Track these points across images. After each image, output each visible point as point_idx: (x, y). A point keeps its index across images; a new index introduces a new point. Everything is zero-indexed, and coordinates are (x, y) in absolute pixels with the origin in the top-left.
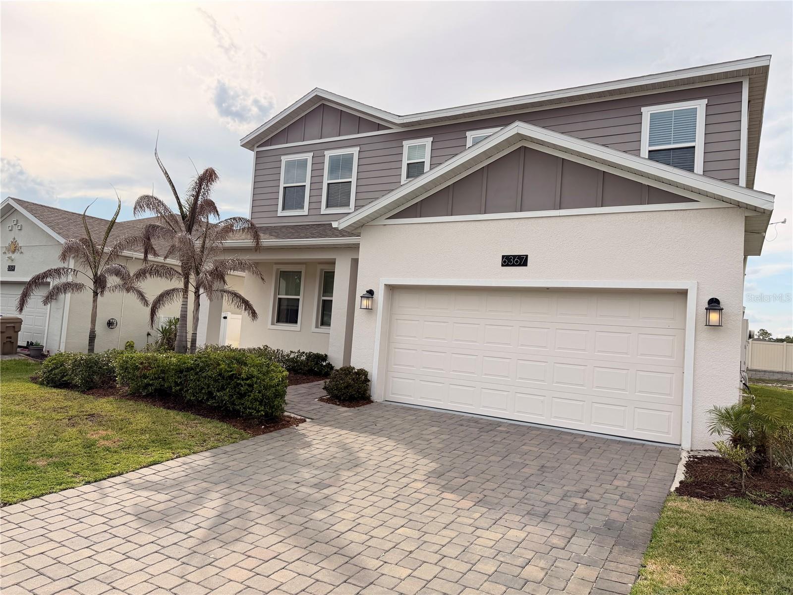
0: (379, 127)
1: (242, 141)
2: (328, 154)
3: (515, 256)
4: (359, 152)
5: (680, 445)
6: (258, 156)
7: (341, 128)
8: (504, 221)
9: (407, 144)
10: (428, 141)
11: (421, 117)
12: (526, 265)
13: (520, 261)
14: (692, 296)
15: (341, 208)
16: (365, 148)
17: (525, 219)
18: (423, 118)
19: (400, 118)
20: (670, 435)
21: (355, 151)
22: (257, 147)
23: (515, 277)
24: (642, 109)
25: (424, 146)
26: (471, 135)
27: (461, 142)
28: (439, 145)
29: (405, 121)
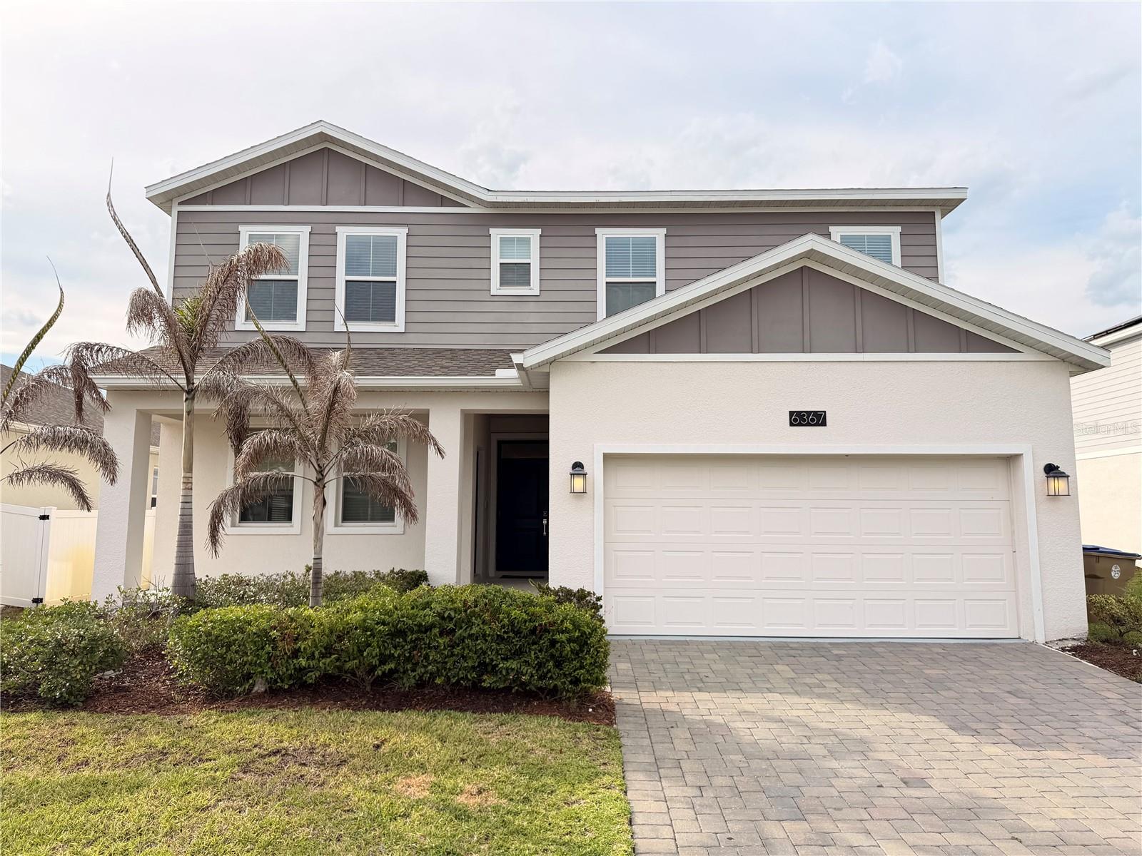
0: (444, 201)
1: (149, 189)
2: (343, 232)
3: (809, 413)
4: (407, 235)
5: (1019, 638)
6: (182, 219)
7: (368, 192)
8: (787, 365)
9: (496, 234)
10: (534, 234)
12: (825, 425)
13: (817, 419)
14: (1027, 463)
15: (378, 323)
16: (416, 230)
17: (816, 363)
19: (490, 193)
20: (1006, 627)
21: (401, 233)
22: (180, 204)
23: (808, 440)
24: (830, 227)
25: (527, 241)
26: (603, 234)
27: (587, 242)
28: (551, 242)
29: (500, 199)
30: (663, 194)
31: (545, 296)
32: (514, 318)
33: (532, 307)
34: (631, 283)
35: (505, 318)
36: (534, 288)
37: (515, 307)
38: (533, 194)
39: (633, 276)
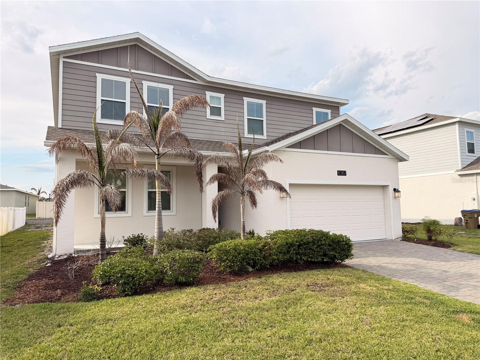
2: (146, 83)
3: (342, 171)
4: (173, 89)
9: (208, 94)
10: (222, 96)
11: (223, 82)
12: (346, 175)
13: (344, 173)
14: (390, 188)
16: (177, 87)
17: (343, 155)
18: (224, 82)
19: (209, 77)
22: (64, 57)
23: (342, 180)
24: (313, 108)
25: (220, 98)
26: (246, 100)
27: (241, 102)
28: (228, 100)
29: (212, 80)
30: (257, 86)
31: (227, 121)
32: (216, 129)
33: (221, 125)
34: (255, 119)
35: (212, 128)
36: (222, 118)
37: (216, 124)
38: (225, 80)
39: (256, 117)
